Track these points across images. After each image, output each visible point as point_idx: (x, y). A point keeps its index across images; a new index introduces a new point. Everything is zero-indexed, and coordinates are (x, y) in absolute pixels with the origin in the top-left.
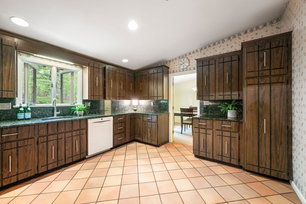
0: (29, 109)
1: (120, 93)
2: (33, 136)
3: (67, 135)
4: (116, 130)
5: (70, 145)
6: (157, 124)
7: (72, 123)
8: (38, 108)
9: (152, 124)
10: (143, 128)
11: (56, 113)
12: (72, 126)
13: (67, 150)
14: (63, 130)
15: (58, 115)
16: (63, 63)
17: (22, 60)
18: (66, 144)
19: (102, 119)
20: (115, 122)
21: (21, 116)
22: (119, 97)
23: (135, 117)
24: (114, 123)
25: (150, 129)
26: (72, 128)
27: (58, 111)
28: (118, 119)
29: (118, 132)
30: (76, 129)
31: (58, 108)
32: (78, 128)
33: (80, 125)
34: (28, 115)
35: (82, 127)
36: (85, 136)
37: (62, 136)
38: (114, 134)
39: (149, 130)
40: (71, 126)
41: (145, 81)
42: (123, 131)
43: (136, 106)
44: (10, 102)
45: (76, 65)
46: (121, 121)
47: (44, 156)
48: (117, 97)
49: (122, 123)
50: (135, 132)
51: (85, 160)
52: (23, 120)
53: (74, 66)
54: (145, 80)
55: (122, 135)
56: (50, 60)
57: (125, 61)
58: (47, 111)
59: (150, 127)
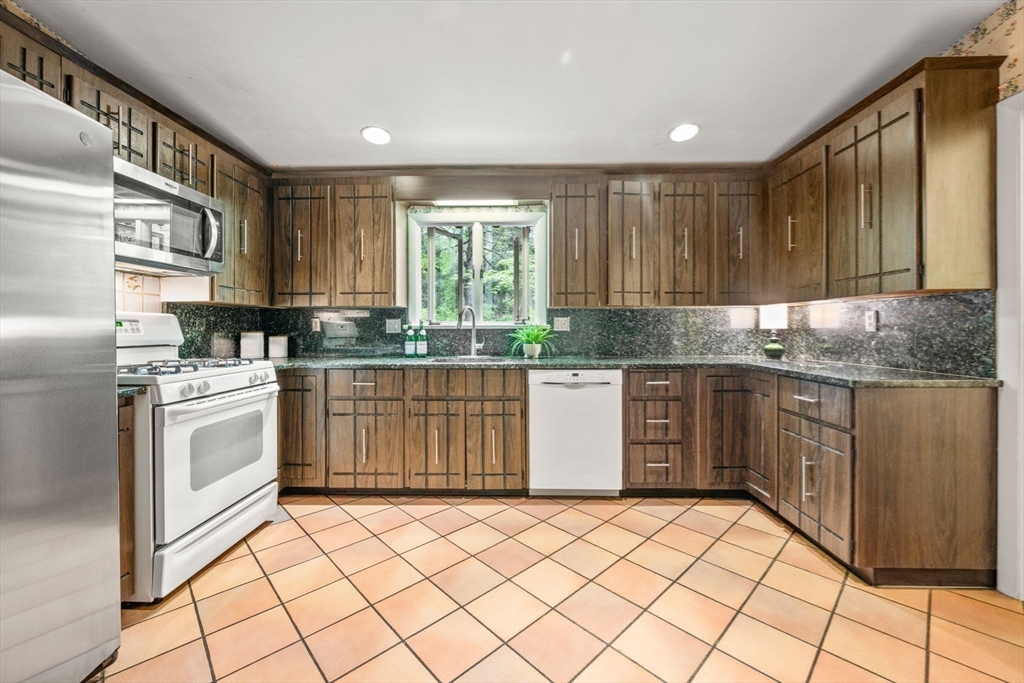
0: (423, 333)
1: (678, 276)
2: (400, 395)
3: (470, 406)
4: (637, 427)
5: (477, 440)
6: (853, 438)
7: (483, 375)
8: (442, 330)
9: (824, 435)
10: (781, 447)
11: (475, 346)
12: (483, 383)
13: (470, 452)
14: (460, 393)
15: (479, 352)
16: (495, 209)
17: (420, 223)
18: (468, 433)
19: (576, 375)
20: (634, 392)
21: (409, 348)
22: (675, 292)
23: (747, 386)
24: (630, 399)
25: (809, 458)
26: (483, 390)
27: (479, 341)
28: (645, 380)
29: (651, 436)
30: (493, 394)
31: (481, 334)
32: (499, 393)
33: (504, 385)
34: (422, 348)
35: (510, 393)
36: (517, 421)
37: (457, 409)
38: (629, 443)
39: (804, 463)
40: (480, 384)
41: (812, 201)
42: (674, 435)
43: (780, 333)
44: (399, 317)
45: (528, 205)
46: (662, 393)
47: (420, 451)
48: (662, 294)
49: (671, 404)
50: (744, 456)
51: (523, 499)
52: (411, 356)
53: (523, 208)
54: (812, 194)
55: (671, 452)
56: (468, 207)
57: (684, 133)
58: (460, 339)
59: (809, 446)
